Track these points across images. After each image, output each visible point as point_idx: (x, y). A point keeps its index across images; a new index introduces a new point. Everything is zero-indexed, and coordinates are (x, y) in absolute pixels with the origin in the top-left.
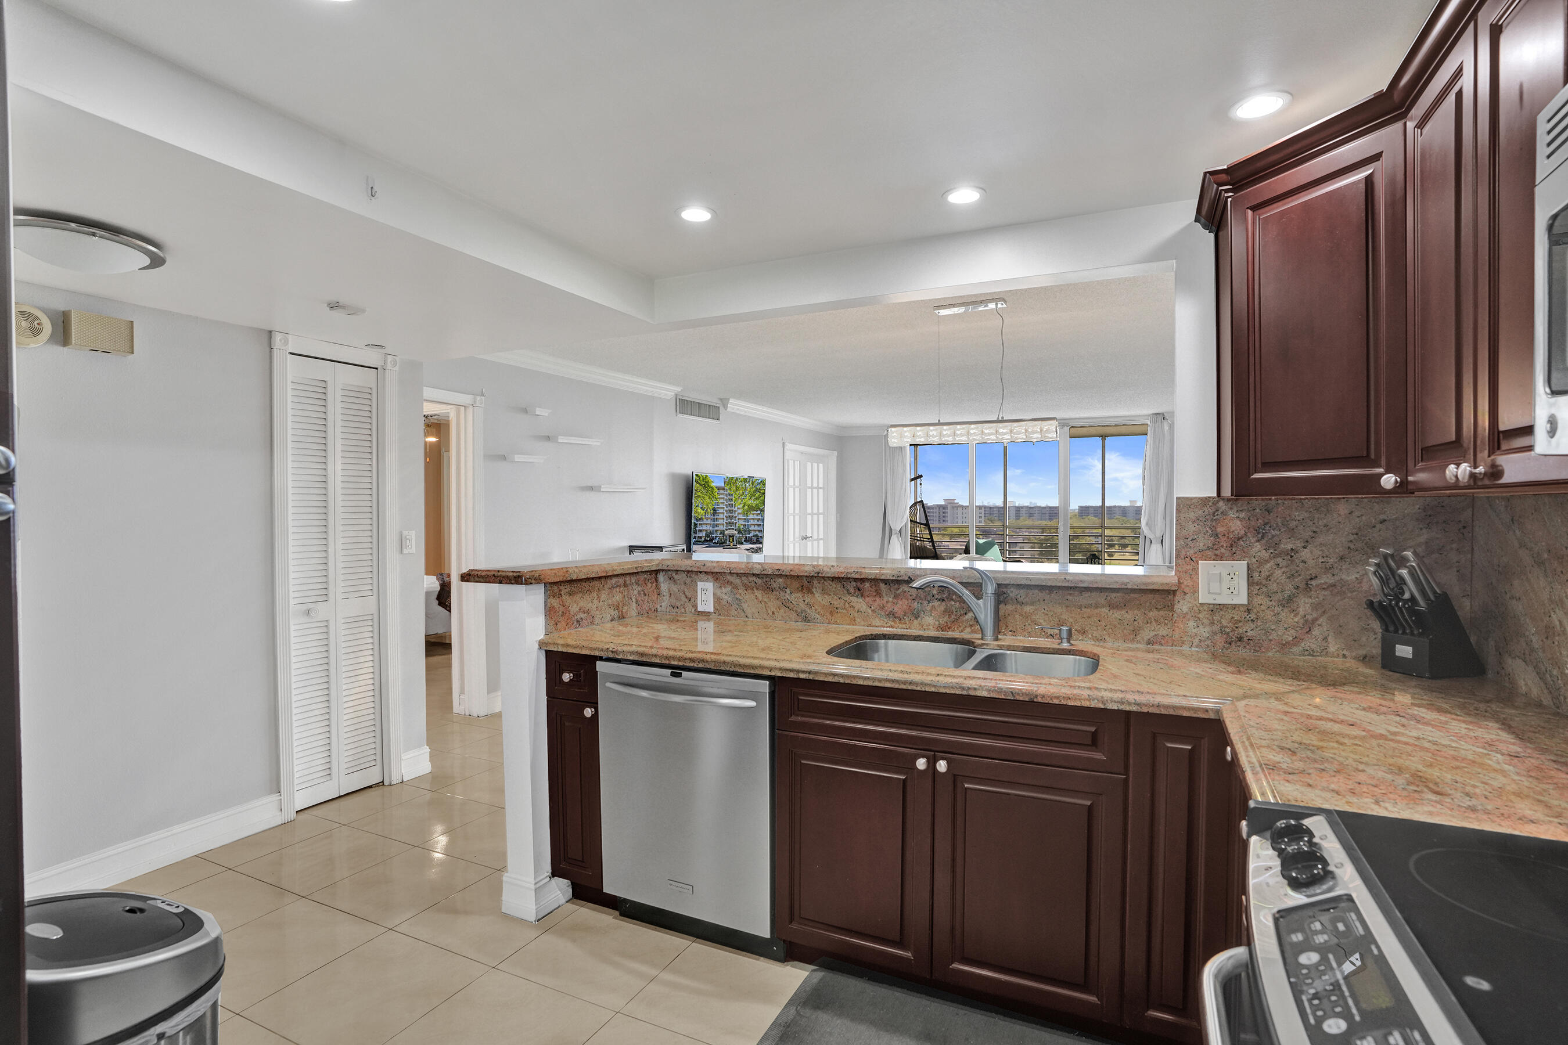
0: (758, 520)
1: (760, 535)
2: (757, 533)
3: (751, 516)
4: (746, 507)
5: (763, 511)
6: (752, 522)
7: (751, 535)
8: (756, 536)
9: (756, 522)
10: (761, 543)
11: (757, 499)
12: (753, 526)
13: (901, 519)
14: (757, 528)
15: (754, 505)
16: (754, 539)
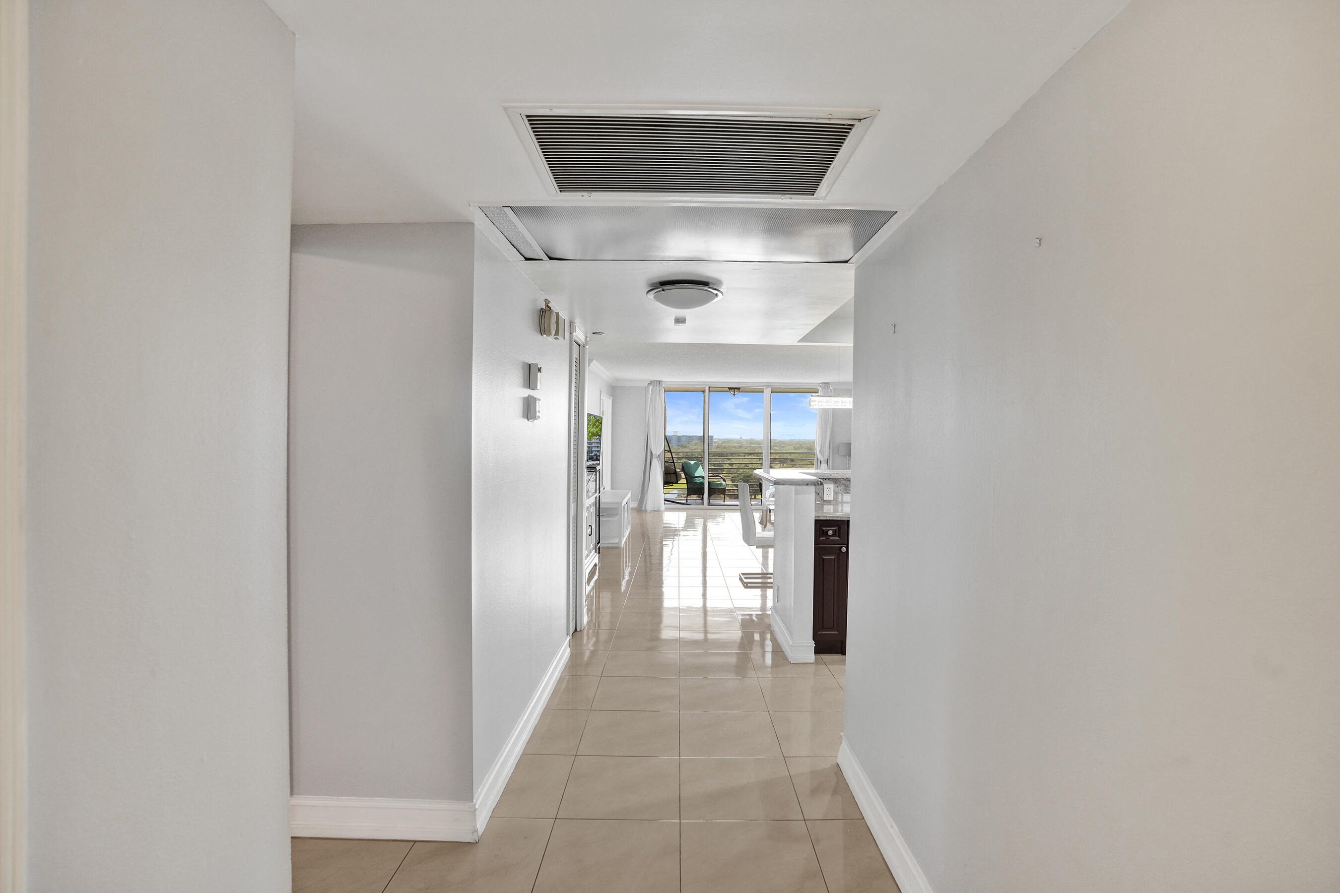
0: (597, 443)
1: (598, 454)
2: (597, 452)
3: (593, 441)
4: (590, 434)
5: (600, 436)
6: (593, 445)
7: (593, 454)
8: (596, 455)
9: (596, 445)
10: (599, 460)
11: (597, 427)
12: (594, 448)
13: (658, 448)
14: (596, 449)
15: (595, 432)
16: (595, 457)
